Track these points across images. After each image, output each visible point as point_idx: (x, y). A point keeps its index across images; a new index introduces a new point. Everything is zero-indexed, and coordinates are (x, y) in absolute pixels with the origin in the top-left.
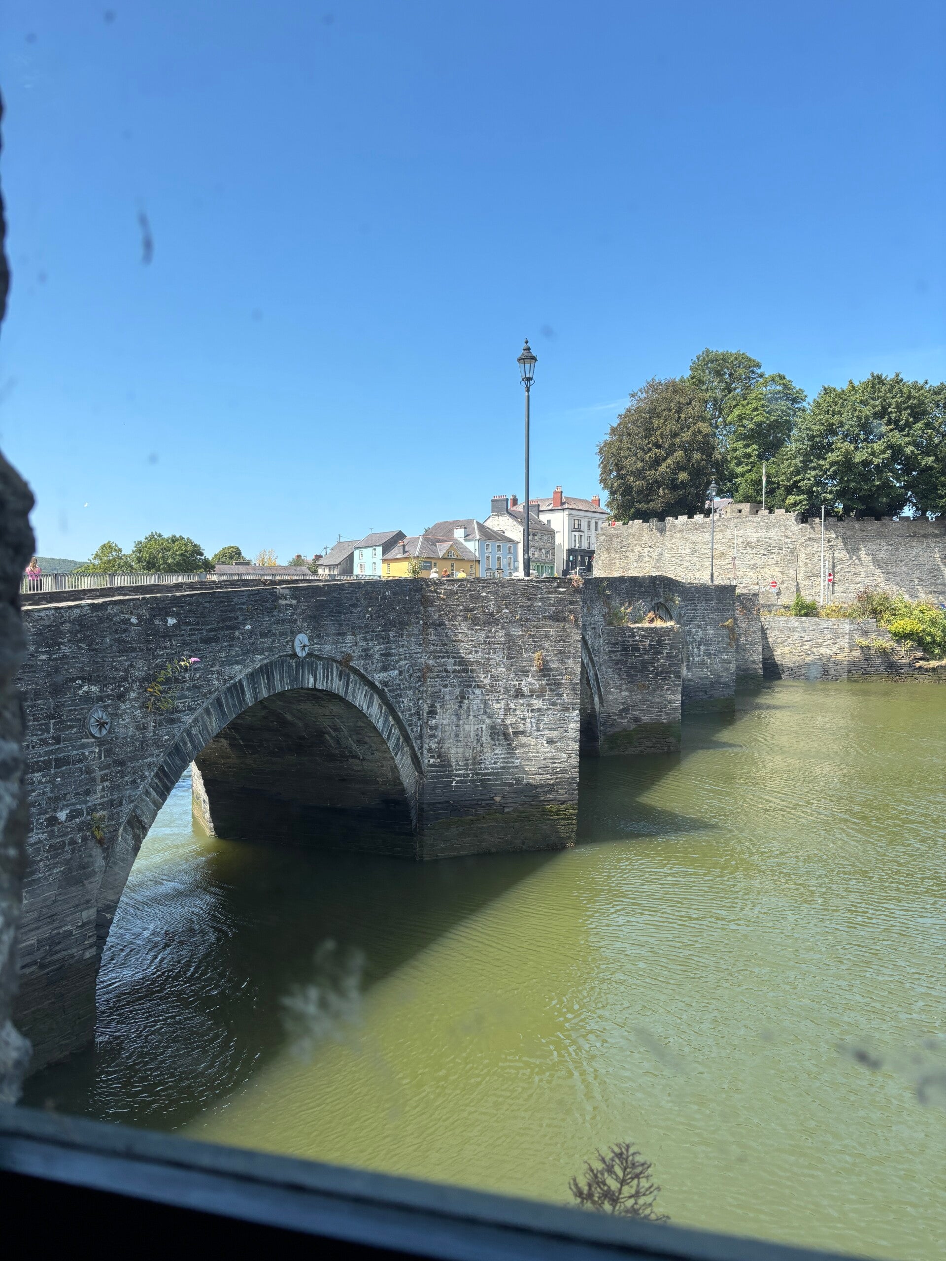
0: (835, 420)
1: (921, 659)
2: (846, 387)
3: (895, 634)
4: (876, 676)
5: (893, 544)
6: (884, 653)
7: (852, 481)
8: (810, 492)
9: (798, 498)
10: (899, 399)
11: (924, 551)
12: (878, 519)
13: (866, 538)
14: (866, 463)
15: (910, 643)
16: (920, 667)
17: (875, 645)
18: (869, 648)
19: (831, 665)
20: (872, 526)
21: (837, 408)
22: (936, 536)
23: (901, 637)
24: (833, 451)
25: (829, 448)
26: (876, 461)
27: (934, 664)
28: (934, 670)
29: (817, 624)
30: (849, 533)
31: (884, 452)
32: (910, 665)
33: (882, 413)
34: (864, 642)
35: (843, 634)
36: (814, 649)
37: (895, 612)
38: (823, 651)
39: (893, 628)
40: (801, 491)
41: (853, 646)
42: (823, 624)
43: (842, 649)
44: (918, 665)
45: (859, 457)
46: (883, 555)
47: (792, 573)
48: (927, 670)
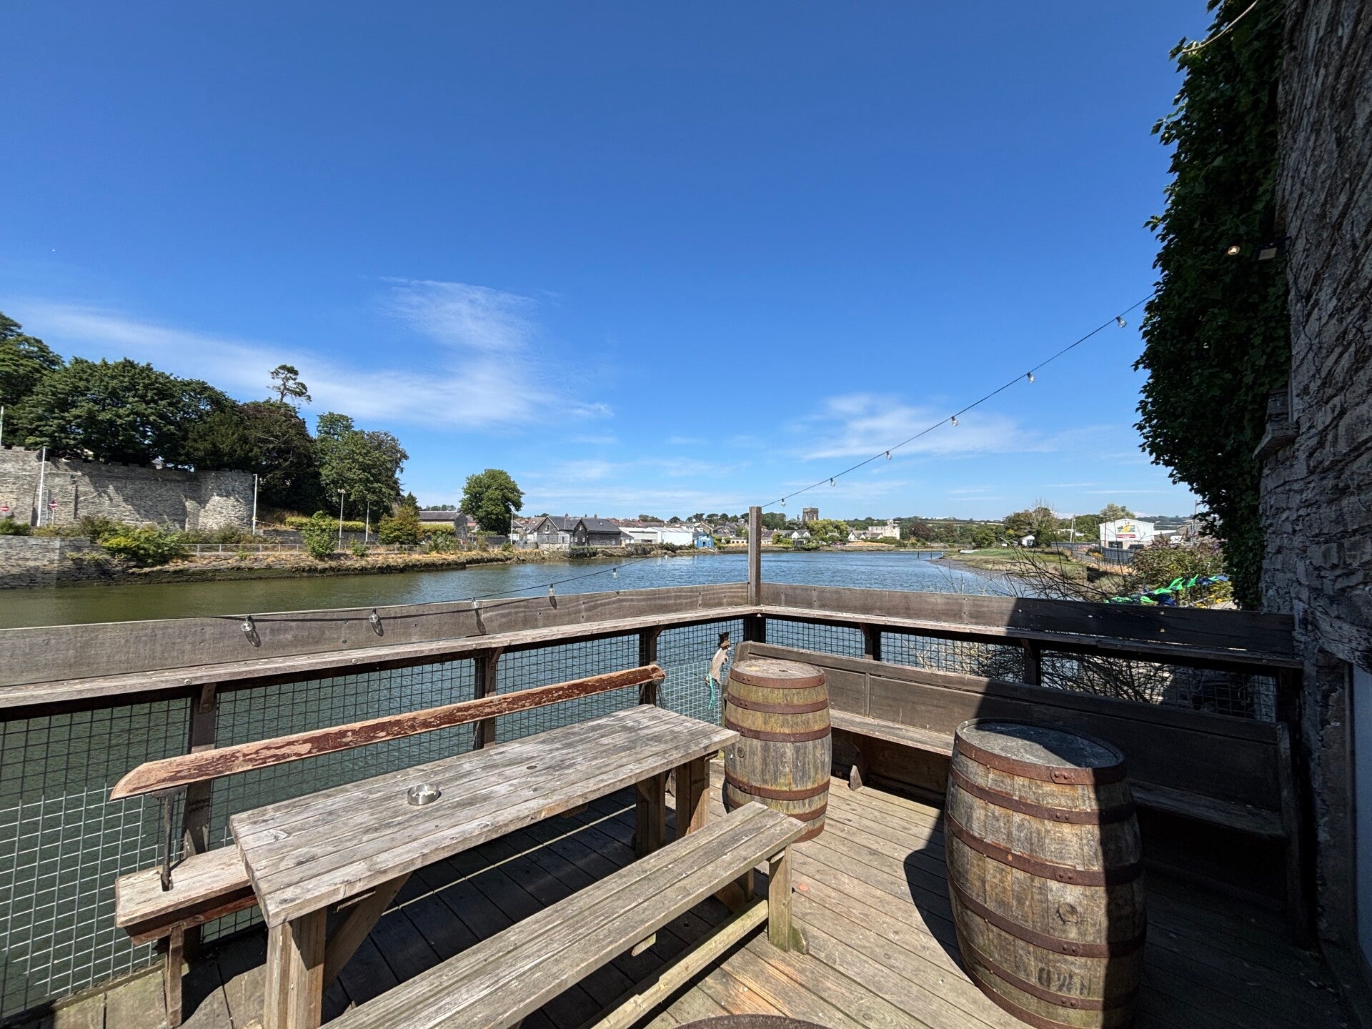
0: (82, 384)
1: (134, 567)
2: (98, 362)
3: (109, 549)
4: (88, 581)
5: (138, 485)
6: (98, 564)
7: (94, 433)
8: (51, 436)
9: (38, 439)
10: (147, 381)
11: (168, 491)
12: (126, 464)
13: (113, 478)
14: (111, 422)
15: (123, 555)
16: (133, 573)
17: (87, 557)
18: (82, 560)
19: (38, 575)
20: (120, 469)
21: (85, 376)
22: (178, 481)
23: (114, 551)
24: (76, 407)
25: (74, 405)
26: (119, 421)
27: (146, 570)
28: (146, 574)
29: (25, 542)
30: (95, 473)
31: (128, 416)
32: (123, 571)
33: (132, 387)
34: (76, 555)
35: (53, 550)
36: (20, 562)
37: (114, 533)
38: (32, 564)
39: (107, 544)
40: (42, 434)
41: (63, 558)
42: (32, 541)
43: (51, 562)
44: (131, 571)
45: (104, 416)
46: (129, 491)
47: (29, 500)
48: (140, 575)
